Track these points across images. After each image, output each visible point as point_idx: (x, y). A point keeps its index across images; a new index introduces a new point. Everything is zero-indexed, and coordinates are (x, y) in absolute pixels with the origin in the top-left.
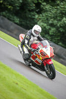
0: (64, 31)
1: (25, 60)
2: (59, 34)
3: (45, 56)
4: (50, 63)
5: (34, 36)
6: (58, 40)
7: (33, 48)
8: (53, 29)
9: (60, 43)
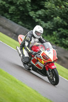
0: (24, 9)
1: (24, 64)
2: (19, 13)
3: (47, 59)
4: (53, 67)
5: (35, 38)
6: (18, 19)
7: (34, 51)
8: (13, 8)
9: (20, 23)
